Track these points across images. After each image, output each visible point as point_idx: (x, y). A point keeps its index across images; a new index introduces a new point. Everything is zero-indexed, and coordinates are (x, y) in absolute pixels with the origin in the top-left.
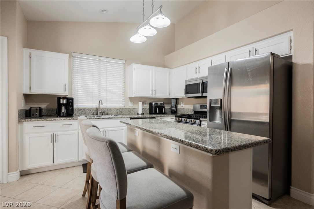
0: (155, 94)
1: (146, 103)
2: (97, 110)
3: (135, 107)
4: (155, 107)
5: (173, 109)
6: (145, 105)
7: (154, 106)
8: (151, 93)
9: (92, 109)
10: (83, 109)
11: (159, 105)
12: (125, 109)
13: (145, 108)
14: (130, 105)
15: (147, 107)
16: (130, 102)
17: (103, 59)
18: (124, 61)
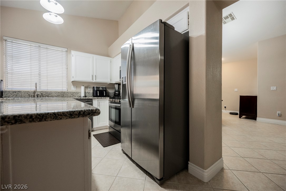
0: (96, 79)
1: (90, 88)
2: (34, 92)
3: (78, 90)
4: (97, 91)
5: (116, 93)
6: (89, 90)
7: (95, 90)
8: (91, 78)
9: (29, 91)
10: (19, 92)
11: (101, 89)
12: (67, 92)
13: (88, 92)
14: (73, 89)
15: (91, 91)
16: (72, 86)
17: (42, 46)
18: (66, 50)
